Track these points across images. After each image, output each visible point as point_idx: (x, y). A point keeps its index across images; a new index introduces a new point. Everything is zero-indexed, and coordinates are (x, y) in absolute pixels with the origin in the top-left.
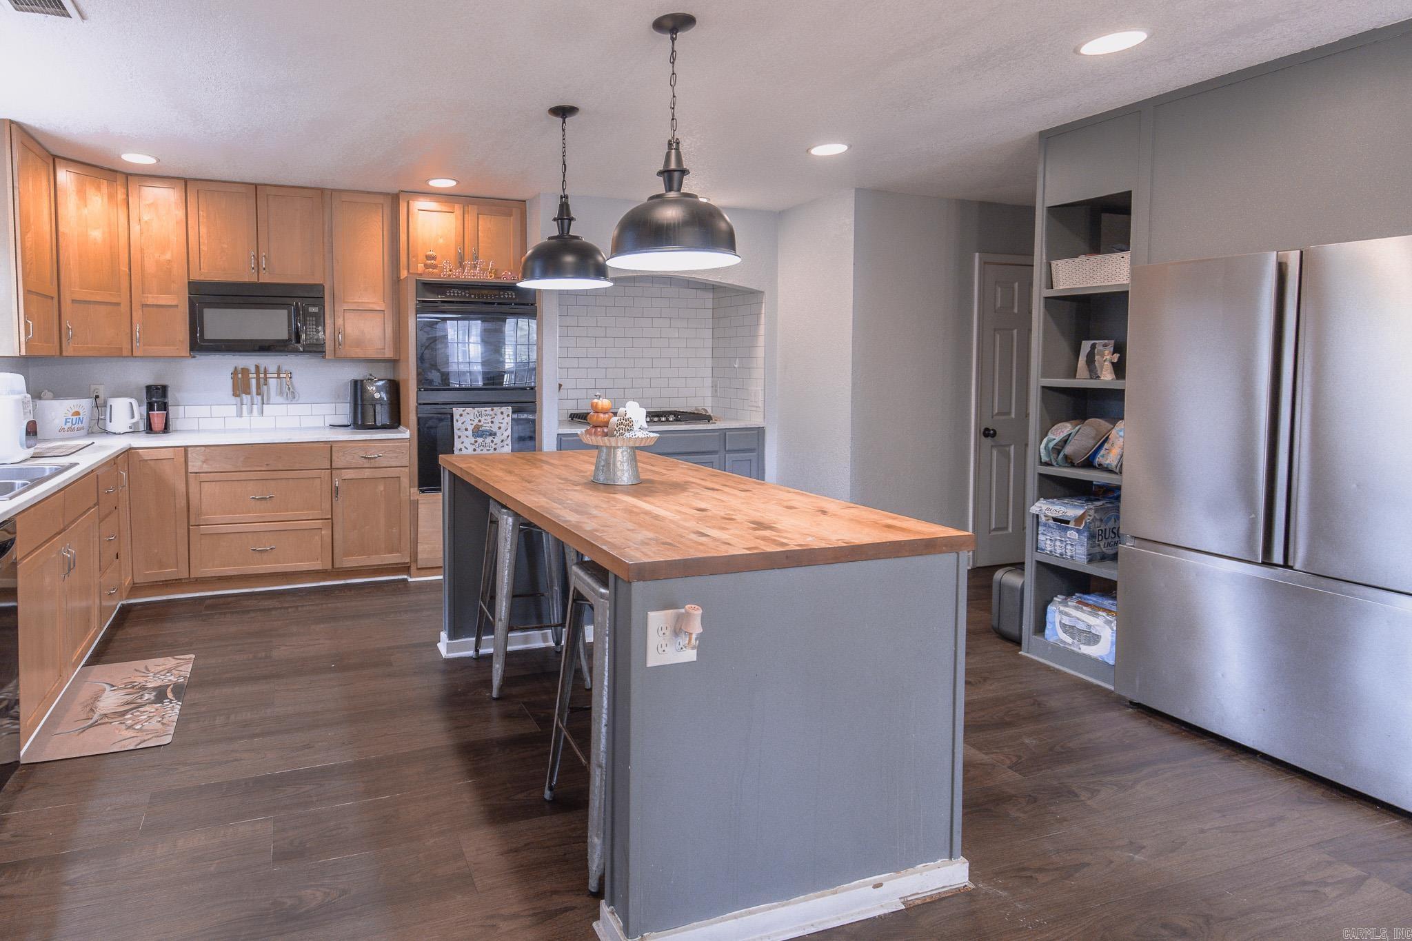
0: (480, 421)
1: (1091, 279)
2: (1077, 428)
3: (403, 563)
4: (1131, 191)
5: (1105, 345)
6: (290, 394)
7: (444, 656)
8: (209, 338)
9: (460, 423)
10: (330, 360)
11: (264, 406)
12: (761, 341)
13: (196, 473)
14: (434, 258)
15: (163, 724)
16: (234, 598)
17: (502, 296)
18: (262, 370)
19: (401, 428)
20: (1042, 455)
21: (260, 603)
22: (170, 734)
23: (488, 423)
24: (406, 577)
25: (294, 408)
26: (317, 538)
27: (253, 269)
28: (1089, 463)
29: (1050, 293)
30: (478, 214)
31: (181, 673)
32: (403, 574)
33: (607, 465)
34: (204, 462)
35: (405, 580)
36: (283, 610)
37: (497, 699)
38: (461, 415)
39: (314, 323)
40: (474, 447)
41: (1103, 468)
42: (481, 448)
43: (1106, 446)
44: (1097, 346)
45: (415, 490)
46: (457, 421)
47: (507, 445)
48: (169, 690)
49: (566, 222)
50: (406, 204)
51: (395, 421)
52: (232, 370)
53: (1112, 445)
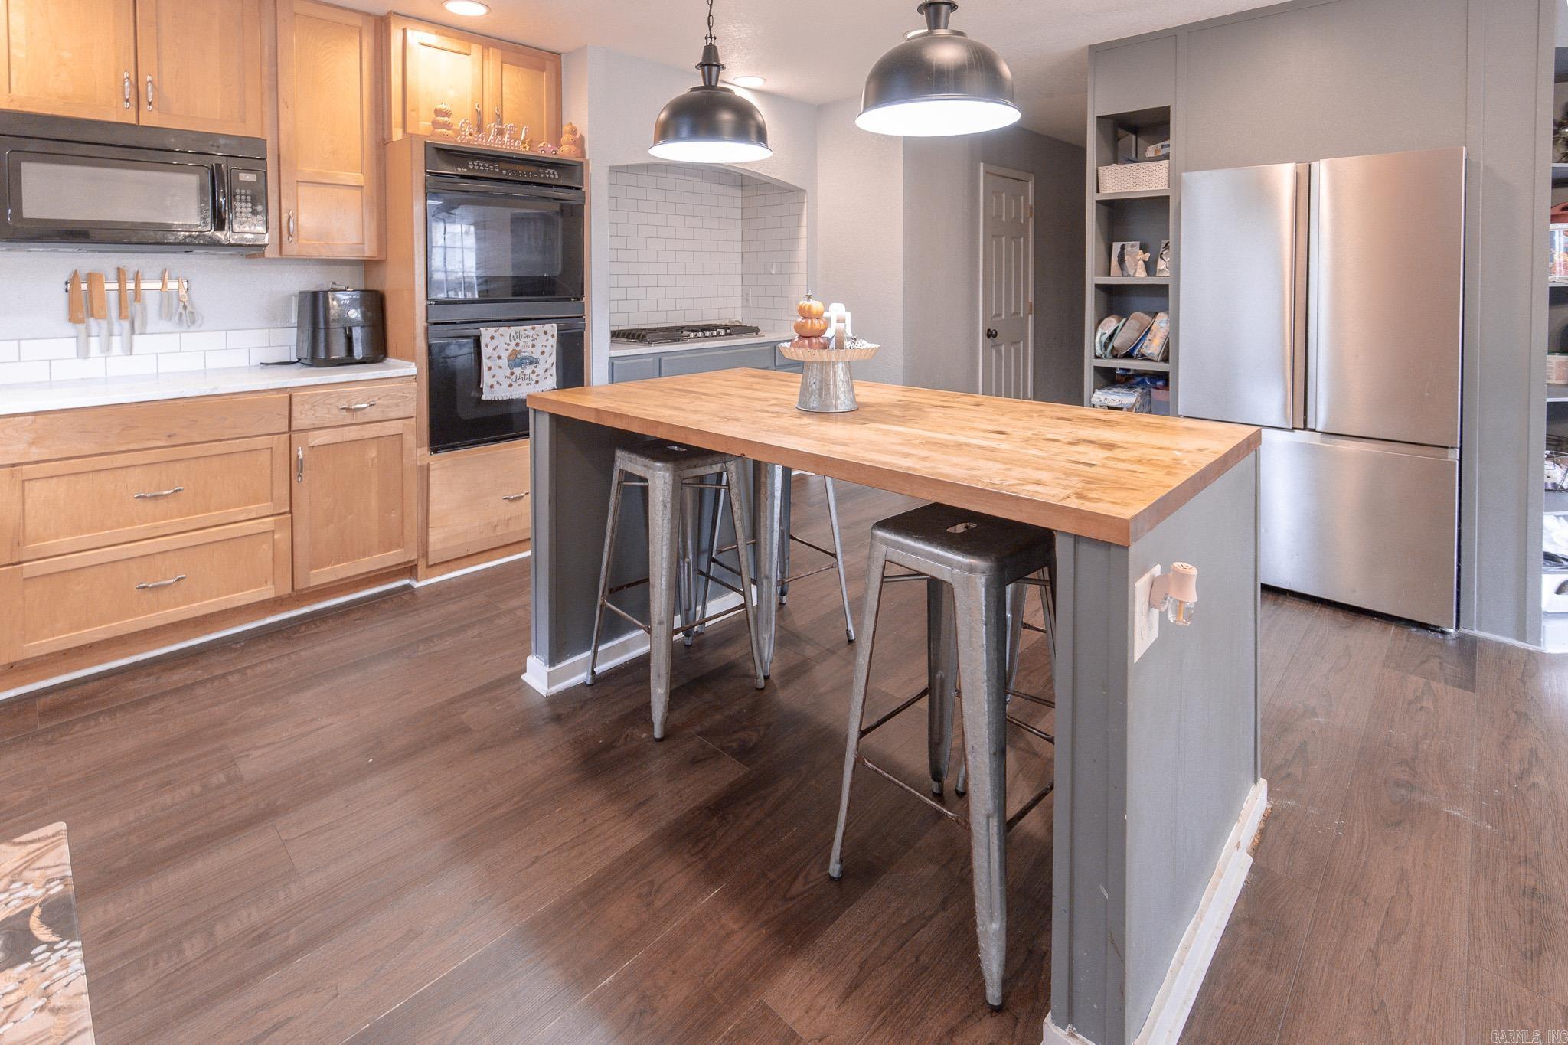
0: (517, 345)
1: (1135, 185)
2: (1122, 322)
3: (405, 563)
4: (1169, 107)
5: (1132, 246)
6: (185, 315)
7: (544, 694)
8: (29, 217)
9: (490, 348)
10: (272, 260)
11: (136, 338)
12: (803, 244)
13: (13, 465)
14: (447, 114)
15: (55, 1011)
16: (102, 682)
17: (542, 175)
18: (130, 275)
19: (390, 361)
20: (1097, 348)
21: (162, 681)
22: (85, 1029)
23: (529, 347)
24: (406, 582)
25: (194, 339)
26: (265, 546)
27: (127, 100)
28: (1129, 355)
29: (1099, 197)
30: (502, 62)
31: (50, 872)
32: (402, 579)
33: (824, 387)
34: (33, 443)
35: (408, 587)
36: (216, 683)
37: (661, 740)
38: (492, 338)
39: (249, 198)
40: (509, 381)
41: (1143, 357)
42: (520, 382)
43: (1149, 336)
44: (1126, 247)
45: (425, 450)
46: (487, 346)
47: (551, 375)
48: (34, 923)
49: (714, 69)
50: (401, 32)
51: (379, 350)
52: (66, 277)
53: (1155, 335)
